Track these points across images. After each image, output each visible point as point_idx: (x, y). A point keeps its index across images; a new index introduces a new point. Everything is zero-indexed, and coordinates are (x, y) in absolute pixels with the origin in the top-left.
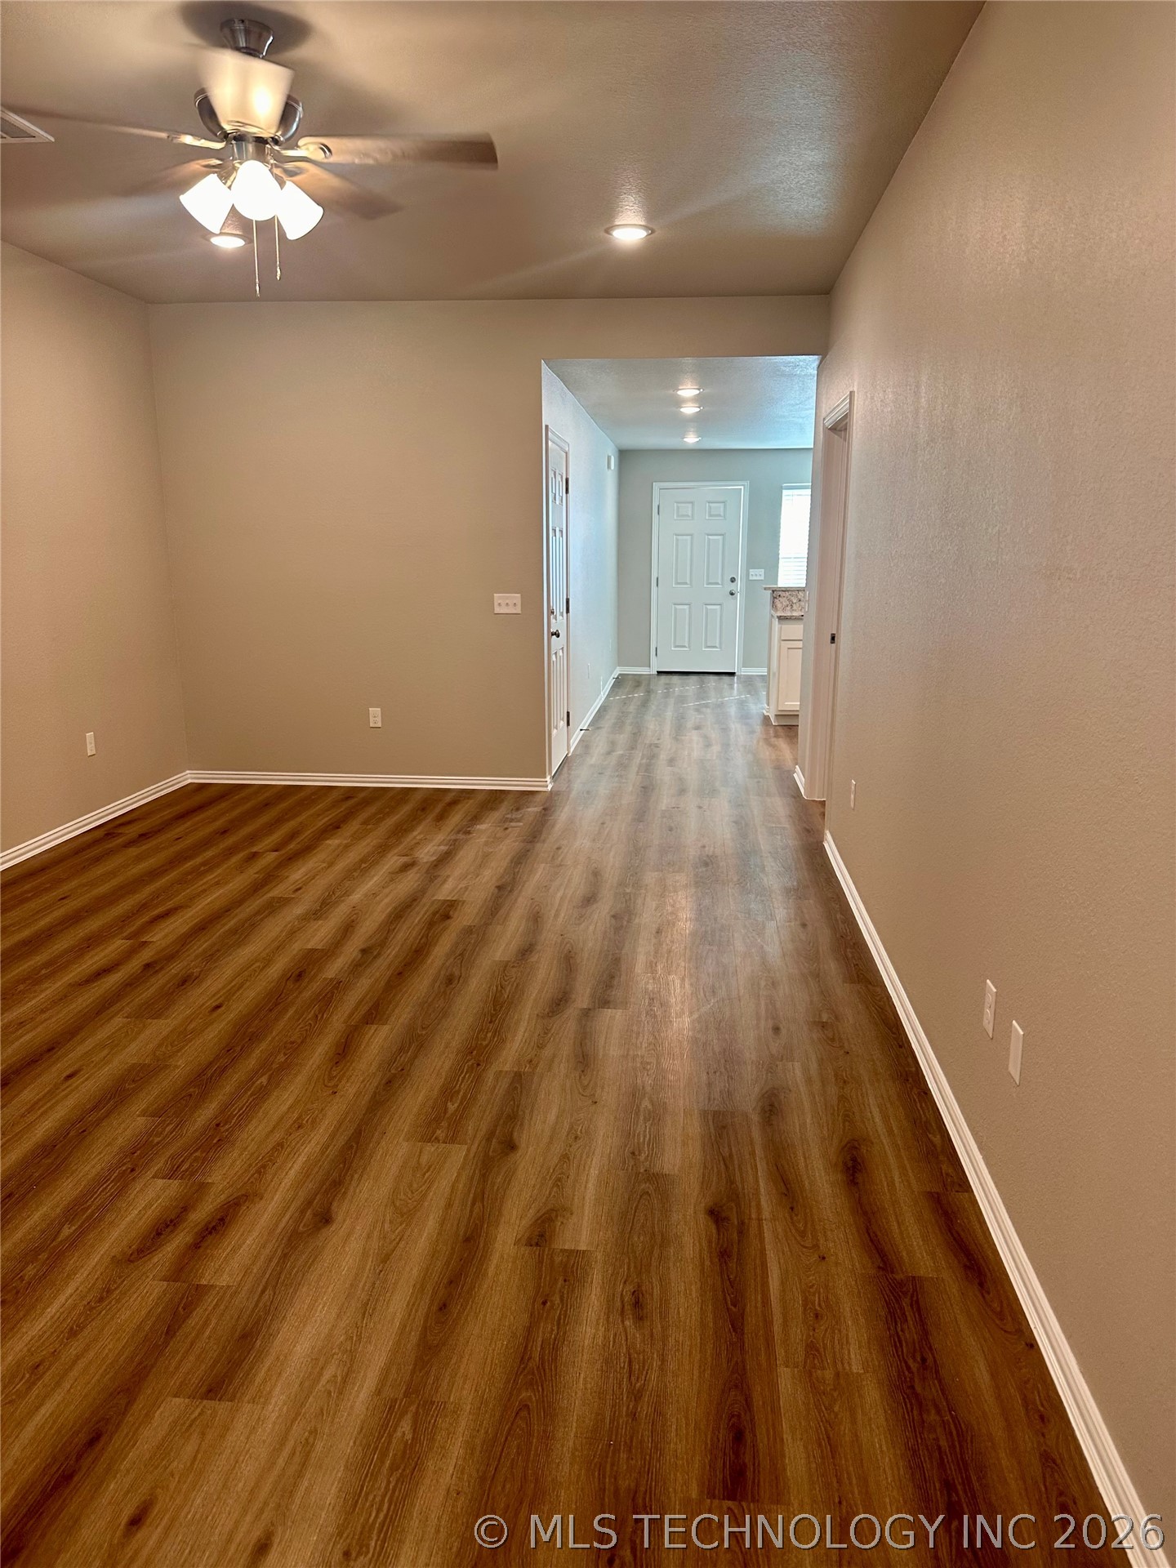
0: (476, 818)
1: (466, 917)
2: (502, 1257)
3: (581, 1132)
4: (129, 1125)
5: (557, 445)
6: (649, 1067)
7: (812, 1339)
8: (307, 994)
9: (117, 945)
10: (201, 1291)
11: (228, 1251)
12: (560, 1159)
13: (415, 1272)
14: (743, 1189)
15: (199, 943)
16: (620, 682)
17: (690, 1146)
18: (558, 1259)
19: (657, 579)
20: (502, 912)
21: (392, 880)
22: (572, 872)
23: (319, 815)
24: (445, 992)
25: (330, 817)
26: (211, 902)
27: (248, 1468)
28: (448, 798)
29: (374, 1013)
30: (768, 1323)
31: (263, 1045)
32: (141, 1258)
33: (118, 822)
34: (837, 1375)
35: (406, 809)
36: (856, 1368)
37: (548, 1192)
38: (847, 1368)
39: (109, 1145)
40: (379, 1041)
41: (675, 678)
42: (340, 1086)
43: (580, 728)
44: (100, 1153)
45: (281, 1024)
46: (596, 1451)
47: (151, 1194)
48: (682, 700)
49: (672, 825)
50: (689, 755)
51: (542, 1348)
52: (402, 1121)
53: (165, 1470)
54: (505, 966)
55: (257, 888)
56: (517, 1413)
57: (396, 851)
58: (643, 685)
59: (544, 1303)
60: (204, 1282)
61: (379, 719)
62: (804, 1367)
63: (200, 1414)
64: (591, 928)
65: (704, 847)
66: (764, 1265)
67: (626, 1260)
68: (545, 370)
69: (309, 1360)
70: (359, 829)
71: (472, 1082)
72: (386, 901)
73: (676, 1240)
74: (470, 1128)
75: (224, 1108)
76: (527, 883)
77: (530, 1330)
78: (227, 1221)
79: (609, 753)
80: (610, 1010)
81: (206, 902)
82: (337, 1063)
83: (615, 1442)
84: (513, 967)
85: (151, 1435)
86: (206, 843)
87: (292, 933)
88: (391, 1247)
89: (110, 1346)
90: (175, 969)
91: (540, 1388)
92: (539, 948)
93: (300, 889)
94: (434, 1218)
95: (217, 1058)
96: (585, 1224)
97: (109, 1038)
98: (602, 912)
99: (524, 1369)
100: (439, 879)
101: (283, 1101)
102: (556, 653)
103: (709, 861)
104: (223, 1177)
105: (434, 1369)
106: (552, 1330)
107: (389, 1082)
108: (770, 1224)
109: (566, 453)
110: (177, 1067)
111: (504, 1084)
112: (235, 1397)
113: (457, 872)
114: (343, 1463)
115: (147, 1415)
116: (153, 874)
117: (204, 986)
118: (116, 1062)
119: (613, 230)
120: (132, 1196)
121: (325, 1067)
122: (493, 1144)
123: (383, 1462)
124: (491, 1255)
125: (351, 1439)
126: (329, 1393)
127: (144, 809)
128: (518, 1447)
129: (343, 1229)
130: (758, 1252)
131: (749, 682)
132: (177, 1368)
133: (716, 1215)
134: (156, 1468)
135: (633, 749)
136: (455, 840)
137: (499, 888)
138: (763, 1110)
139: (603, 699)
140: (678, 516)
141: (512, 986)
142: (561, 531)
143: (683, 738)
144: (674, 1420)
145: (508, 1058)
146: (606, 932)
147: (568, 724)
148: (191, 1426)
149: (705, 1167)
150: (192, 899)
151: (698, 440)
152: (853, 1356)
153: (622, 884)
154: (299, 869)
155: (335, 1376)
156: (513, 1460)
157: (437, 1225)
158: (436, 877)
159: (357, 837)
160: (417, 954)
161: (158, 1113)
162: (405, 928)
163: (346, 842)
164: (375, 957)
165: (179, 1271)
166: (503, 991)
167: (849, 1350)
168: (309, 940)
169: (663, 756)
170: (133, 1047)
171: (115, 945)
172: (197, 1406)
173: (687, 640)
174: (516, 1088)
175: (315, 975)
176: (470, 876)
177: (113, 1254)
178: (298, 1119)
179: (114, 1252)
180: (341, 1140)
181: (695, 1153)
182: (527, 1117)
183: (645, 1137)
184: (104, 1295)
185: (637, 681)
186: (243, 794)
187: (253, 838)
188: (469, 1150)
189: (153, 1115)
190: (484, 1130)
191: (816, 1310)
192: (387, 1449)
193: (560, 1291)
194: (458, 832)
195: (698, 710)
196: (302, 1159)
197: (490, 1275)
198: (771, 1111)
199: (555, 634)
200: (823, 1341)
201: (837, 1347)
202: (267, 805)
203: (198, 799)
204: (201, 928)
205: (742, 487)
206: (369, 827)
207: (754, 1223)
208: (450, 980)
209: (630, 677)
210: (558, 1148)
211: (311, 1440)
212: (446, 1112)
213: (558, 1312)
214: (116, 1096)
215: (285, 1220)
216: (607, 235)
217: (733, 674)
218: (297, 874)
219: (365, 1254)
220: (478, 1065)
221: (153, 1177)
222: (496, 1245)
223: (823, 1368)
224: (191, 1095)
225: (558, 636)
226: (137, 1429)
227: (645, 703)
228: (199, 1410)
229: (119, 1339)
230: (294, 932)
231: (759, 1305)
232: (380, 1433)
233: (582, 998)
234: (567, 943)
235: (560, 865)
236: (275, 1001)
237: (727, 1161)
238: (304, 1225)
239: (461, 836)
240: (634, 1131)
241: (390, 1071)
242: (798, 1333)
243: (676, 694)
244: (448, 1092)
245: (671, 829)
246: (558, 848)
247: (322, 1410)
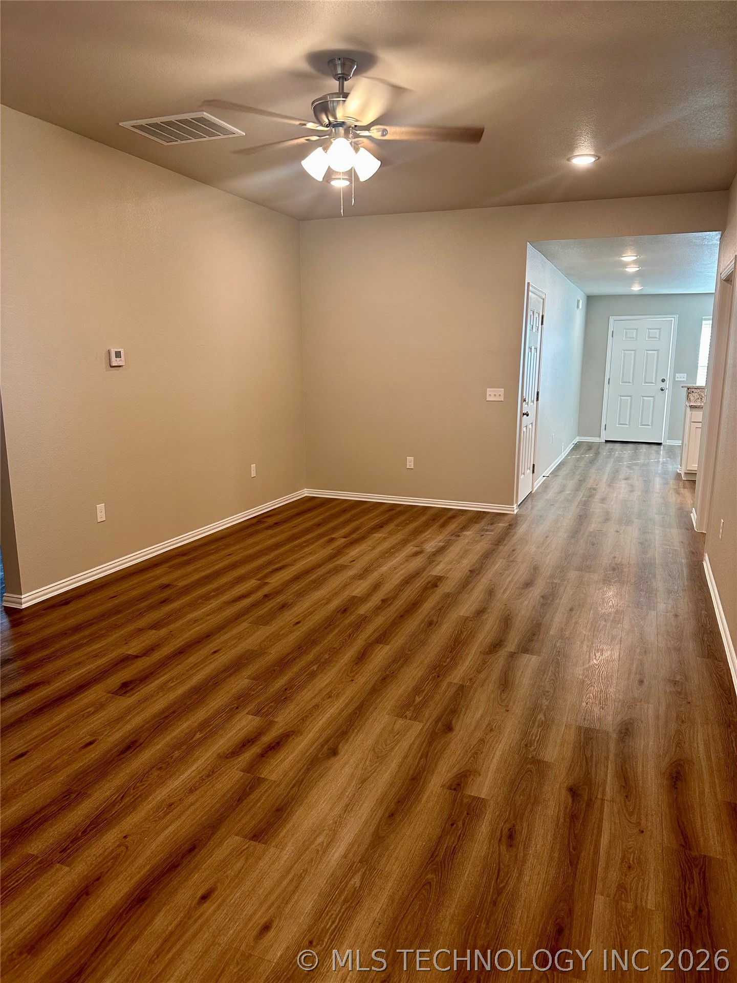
0: (464, 528)
1: (446, 588)
2: (432, 793)
3: (495, 727)
4: (240, 683)
5: (536, 295)
6: (547, 694)
7: (623, 881)
8: (347, 622)
9: (252, 583)
10: (259, 781)
11: (278, 761)
12: (479, 741)
13: (379, 792)
14: (596, 778)
15: (294, 586)
16: (577, 446)
17: (565, 746)
18: (465, 801)
19: (609, 379)
20: (470, 586)
21: (407, 561)
22: (520, 566)
23: (372, 519)
24: (426, 631)
25: (378, 520)
26: (305, 564)
27: (267, 883)
28: (450, 514)
29: (383, 637)
30: (595, 865)
31: (318, 648)
32: (232, 757)
33: (265, 515)
34: (636, 907)
35: (424, 519)
36: (650, 906)
37: (467, 759)
38: (644, 905)
39: (228, 692)
40: (382, 655)
41: (617, 446)
42: (356, 677)
43: (543, 475)
44: (222, 696)
45: (330, 637)
46: (467, 919)
47: (244, 723)
48: (619, 459)
49: (595, 542)
50: (617, 497)
51: (446, 851)
52: (387, 703)
53: (224, 873)
54: (466, 619)
55: (331, 558)
56: (423, 886)
57: (412, 544)
58: (593, 449)
59: (452, 825)
60: (262, 776)
61: (412, 464)
62: (614, 898)
63: (247, 847)
64: (526, 602)
65: (615, 557)
66: (600, 829)
67: (509, 809)
68: (530, 249)
69: (310, 830)
70: (394, 528)
71: (432, 686)
72: (402, 572)
73: (544, 802)
74: (427, 713)
75: (292, 680)
76: (489, 570)
77: (440, 839)
78: (281, 744)
79: (560, 492)
80: (528, 655)
81: (303, 563)
82: (357, 663)
83: (480, 916)
84: (471, 620)
85: (220, 854)
86: (308, 531)
87: (345, 586)
88: (369, 774)
89: (209, 802)
90: (280, 599)
91: (440, 874)
92: (489, 611)
93: (354, 561)
94: (395, 763)
95: (292, 652)
96: (487, 783)
97: (239, 633)
98: (536, 592)
99: (432, 861)
100: (436, 562)
101: (323, 681)
102: (526, 426)
103: (616, 567)
104: (283, 719)
105: (380, 850)
106: (454, 842)
107: (384, 679)
108: (610, 804)
109: (543, 299)
110: (270, 653)
111: (453, 690)
112: (267, 842)
113: (446, 560)
114: (319, 891)
115: (220, 842)
116: (277, 546)
117: (293, 610)
118: (239, 648)
119: (573, 159)
120: (234, 723)
121: (349, 665)
122: (439, 725)
123: (340, 896)
124: (425, 791)
125: (325, 879)
126: (318, 851)
127: (279, 509)
128: (420, 905)
129: (343, 760)
130: (598, 820)
131: (671, 450)
132: (240, 820)
133: (573, 791)
134: (220, 871)
135: (577, 490)
136: (450, 540)
137: (471, 571)
138: (620, 732)
139: (563, 457)
140: (626, 337)
141: (468, 632)
142: (536, 349)
143: (614, 485)
144: (520, 912)
145: (457, 676)
146: (535, 605)
147: (533, 472)
148: (241, 853)
149: (573, 761)
150: (296, 561)
151: (641, 288)
152: (649, 898)
153: (552, 576)
154: (355, 549)
155: (323, 842)
156: (415, 912)
157: (397, 767)
158: (433, 561)
159: (391, 534)
160: (414, 606)
161: (256, 678)
162: (409, 590)
163: (384, 536)
164: (389, 605)
165: (251, 768)
166: (462, 635)
167: (648, 894)
168: (354, 591)
169: (598, 497)
170: (250, 640)
171: (251, 583)
172: (247, 843)
173: (628, 420)
174: (459, 694)
175: (354, 611)
176: (454, 562)
177: (218, 753)
178: (330, 692)
179: (220, 751)
180: (351, 708)
181: (568, 752)
182: (463, 712)
183: (536, 737)
184: (211, 774)
185: (590, 446)
186: (333, 504)
187: (335, 529)
188: (423, 727)
189: (254, 679)
190: (435, 716)
191: (630, 863)
192: (344, 889)
193: (463, 820)
194: (452, 535)
195: (629, 467)
196: (328, 715)
197: (422, 802)
198: (625, 733)
199: (526, 414)
200: (630, 885)
201: (640, 890)
202: (345, 511)
203: (309, 505)
204: (297, 578)
205: (673, 319)
206: (399, 528)
207: (598, 802)
208: (430, 624)
209: (585, 443)
210: (479, 734)
211: (303, 875)
212: (414, 701)
213: (460, 832)
214: (237, 666)
215: (312, 749)
216: (568, 162)
217: (660, 444)
218: (354, 552)
219: (352, 776)
220: (438, 677)
221: (247, 714)
222: (430, 785)
223: (627, 901)
224: (274, 671)
225: (528, 415)
226: (214, 849)
227: (592, 461)
228: (247, 846)
229: (213, 799)
230: (347, 585)
231: (591, 853)
232: (342, 879)
233: (511, 645)
234: (508, 610)
235: (513, 561)
236: (329, 623)
237: (588, 760)
238: (322, 754)
239: (453, 538)
240: (530, 732)
241: (386, 672)
242: (614, 876)
243: (616, 456)
244: (417, 690)
245: (593, 544)
246: (514, 550)
247: (312, 860)
